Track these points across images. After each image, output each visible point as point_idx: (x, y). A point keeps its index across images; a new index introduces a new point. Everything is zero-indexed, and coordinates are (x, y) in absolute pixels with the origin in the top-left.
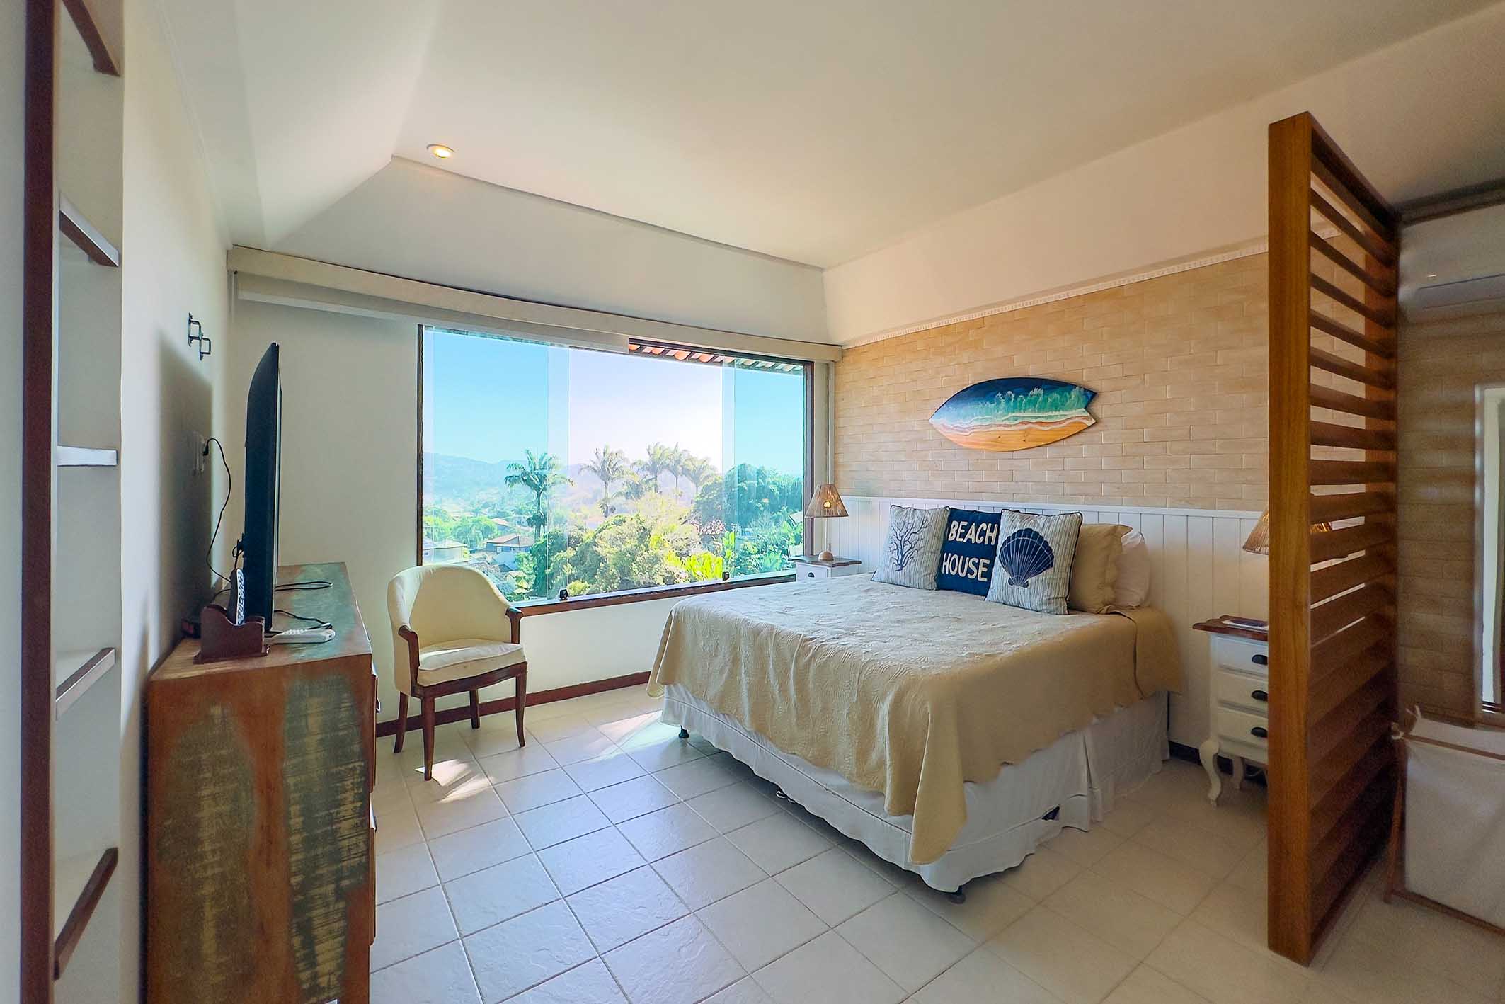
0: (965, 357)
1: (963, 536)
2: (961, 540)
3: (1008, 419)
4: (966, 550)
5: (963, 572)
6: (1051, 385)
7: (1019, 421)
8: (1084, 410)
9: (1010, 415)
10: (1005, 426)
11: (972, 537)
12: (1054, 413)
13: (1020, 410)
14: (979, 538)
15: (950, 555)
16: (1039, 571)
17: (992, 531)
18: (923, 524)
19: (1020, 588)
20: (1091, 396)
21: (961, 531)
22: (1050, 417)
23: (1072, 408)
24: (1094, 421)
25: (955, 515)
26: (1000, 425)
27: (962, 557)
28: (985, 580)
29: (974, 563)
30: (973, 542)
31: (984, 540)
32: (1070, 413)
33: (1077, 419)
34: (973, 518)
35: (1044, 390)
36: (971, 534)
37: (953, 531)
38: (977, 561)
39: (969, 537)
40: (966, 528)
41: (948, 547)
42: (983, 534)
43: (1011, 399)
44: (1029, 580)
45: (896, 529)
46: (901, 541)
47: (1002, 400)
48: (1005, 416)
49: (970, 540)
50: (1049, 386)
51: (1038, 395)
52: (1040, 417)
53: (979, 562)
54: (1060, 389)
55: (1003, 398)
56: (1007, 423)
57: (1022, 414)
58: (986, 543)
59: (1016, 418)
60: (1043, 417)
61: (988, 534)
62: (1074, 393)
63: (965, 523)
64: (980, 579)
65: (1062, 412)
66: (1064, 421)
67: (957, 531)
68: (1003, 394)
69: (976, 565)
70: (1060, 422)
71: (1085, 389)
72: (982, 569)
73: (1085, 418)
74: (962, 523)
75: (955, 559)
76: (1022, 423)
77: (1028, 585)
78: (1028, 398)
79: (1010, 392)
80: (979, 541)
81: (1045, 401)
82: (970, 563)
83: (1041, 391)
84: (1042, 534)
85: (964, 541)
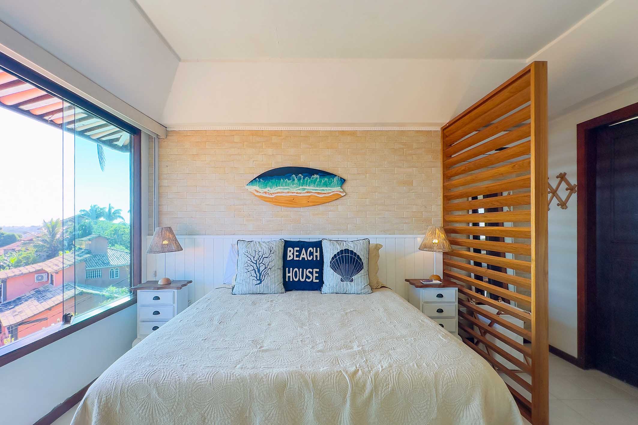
0: (270, 151)
1: (298, 256)
2: (298, 259)
3: (299, 189)
4: (303, 264)
5: (303, 278)
6: (323, 174)
7: (306, 191)
8: (340, 188)
9: (301, 187)
10: (297, 193)
11: (305, 256)
12: (325, 188)
13: (307, 185)
14: (309, 257)
15: (291, 269)
16: (358, 271)
17: (317, 252)
18: (271, 251)
19: (348, 283)
20: (343, 181)
21: (296, 253)
22: (323, 190)
23: (334, 186)
24: (345, 194)
25: (288, 244)
26: (294, 193)
27: (301, 269)
28: (318, 281)
29: (309, 272)
30: (306, 259)
31: (313, 258)
32: (333, 189)
33: (337, 192)
34: (302, 245)
35: (320, 176)
36: (303, 255)
37: (289, 254)
38: (311, 270)
39: (303, 256)
40: (300, 252)
41: (287, 264)
42: (311, 254)
43: (301, 179)
44: (353, 277)
45: (250, 256)
46: (256, 264)
47: (296, 179)
48: (298, 188)
49: (303, 258)
50: (322, 174)
51: (317, 178)
52: (317, 190)
53: (313, 271)
54: (328, 176)
55: (297, 178)
56: (299, 191)
57: (308, 188)
58: (315, 259)
59: (305, 189)
60: (319, 190)
61: (315, 254)
62: (336, 179)
63: (298, 249)
64: (315, 281)
65: (329, 188)
66: (330, 193)
67: (293, 254)
68: (296, 176)
69: (312, 273)
70: (328, 193)
71: (341, 178)
72: (315, 275)
73: (340, 192)
74: (296, 249)
75: (296, 271)
76: (307, 192)
77: (353, 281)
78: (311, 179)
79: (300, 175)
80: (310, 259)
81: (320, 181)
82: (307, 272)
83: (318, 176)
84: (355, 251)
85: (300, 259)
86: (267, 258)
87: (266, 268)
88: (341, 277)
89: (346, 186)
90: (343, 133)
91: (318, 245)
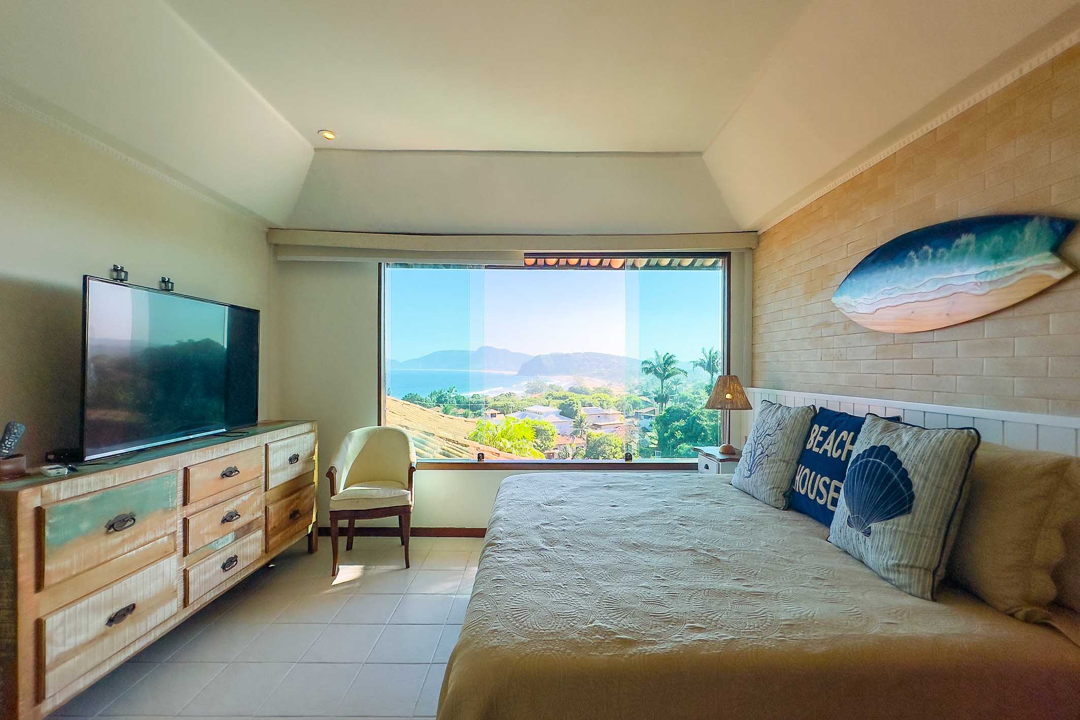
0: (873, 213)
1: (820, 444)
2: (817, 450)
4: (820, 464)
5: (813, 493)
7: (940, 284)
8: (1051, 254)
9: (928, 278)
10: (919, 295)
11: (829, 448)
13: (941, 269)
14: (836, 452)
15: (803, 467)
16: (888, 515)
19: (861, 535)
20: (1064, 229)
21: (819, 437)
23: (1026, 254)
24: (1069, 271)
27: (814, 473)
28: (833, 508)
29: (825, 484)
30: (829, 455)
31: (841, 455)
32: (1024, 262)
33: (1037, 271)
34: (837, 423)
35: (977, 233)
36: (828, 444)
37: (812, 437)
38: (827, 480)
39: (827, 447)
40: (825, 435)
41: (806, 458)
42: (841, 445)
43: (929, 256)
44: (873, 526)
45: (756, 428)
47: (917, 260)
48: (921, 280)
49: (826, 451)
51: (968, 244)
53: (830, 484)
55: (918, 257)
56: (923, 290)
57: (944, 275)
58: (843, 458)
62: (1031, 229)
63: (826, 429)
64: (826, 505)
65: (1008, 263)
66: (1014, 277)
67: (815, 438)
69: (827, 487)
72: (833, 495)
73: (1053, 267)
74: (823, 428)
76: (944, 287)
77: (869, 534)
78: (953, 250)
79: (927, 247)
80: (835, 455)
81: (980, 250)
82: (820, 482)
83: (972, 237)
84: (901, 457)
85: (820, 453)
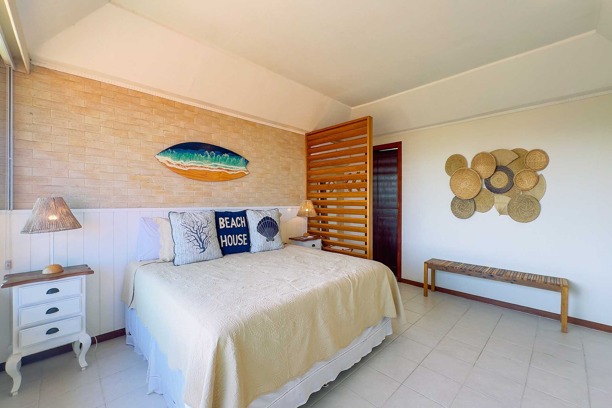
1: (229, 225)
3: (212, 165)
6: (233, 154)
7: (218, 167)
8: (245, 167)
9: (213, 164)
10: (210, 168)
12: (234, 167)
13: (218, 162)
15: (225, 236)
16: (276, 233)
17: (243, 220)
18: (208, 221)
19: (272, 242)
20: (247, 162)
22: (232, 168)
23: (240, 166)
24: (248, 173)
26: (207, 168)
27: (233, 236)
28: (247, 244)
30: (236, 227)
32: (239, 168)
33: (242, 171)
35: (229, 155)
36: (233, 223)
39: (233, 225)
40: (230, 220)
43: (214, 156)
46: (197, 233)
47: (209, 155)
48: (210, 163)
50: (231, 154)
51: (227, 157)
52: (227, 167)
53: (243, 236)
54: (236, 156)
55: (210, 155)
56: (211, 167)
57: (219, 164)
58: (242, 226)
59: (216, 166)
60: (229, 168)
61: (242, 222)
62: (241, 160)
65: (237, 167)
66: (237, 171)
68: (209, 152)
69: (242, 238)
70: (236, 171)
71: (246, 159)
72: (245, 239)
73: (245, 171)
75: (230, 237)
76: (219, 169)
77: (274, 240)
78: (222, 157)
79: (213, 152)
81: (230, 160)
82: (238, 237)
83: (228, 156)
85: (231, 227)
86: (206, 227)
87: (207, 237)
88: (266, 238)
89: (250, 167)
90: (246, 122)
91: (243, 214)
